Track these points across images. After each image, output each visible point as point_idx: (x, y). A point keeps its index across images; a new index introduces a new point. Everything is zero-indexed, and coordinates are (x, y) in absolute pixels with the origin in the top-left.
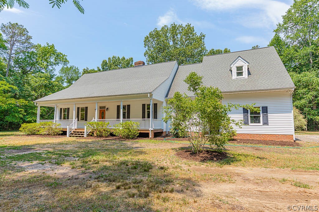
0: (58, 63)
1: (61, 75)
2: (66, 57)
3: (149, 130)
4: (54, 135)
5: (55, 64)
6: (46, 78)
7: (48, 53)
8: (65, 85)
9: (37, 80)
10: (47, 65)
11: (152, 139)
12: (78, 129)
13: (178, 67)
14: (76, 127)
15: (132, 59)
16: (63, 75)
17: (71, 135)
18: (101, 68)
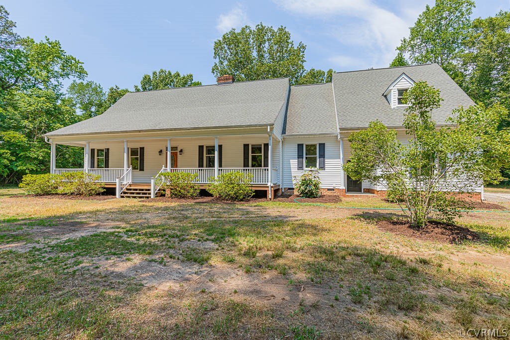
0: (67, 75)
1: (71, 96)
2: (82, 65)
3: (268, 186)
4: (90, 195)
5: (61, 75)
6: (48, 99)
7: (49, 55)
8: (79, 112)
9: (32, 101)
10: (48, 77)
11: (272, 200)
12: (134, 184)
13: (290, 87)
14: (130, 182)
15: (191, 76)
16: (75, 97)
17: (123, 195)
18: (140, 87)
